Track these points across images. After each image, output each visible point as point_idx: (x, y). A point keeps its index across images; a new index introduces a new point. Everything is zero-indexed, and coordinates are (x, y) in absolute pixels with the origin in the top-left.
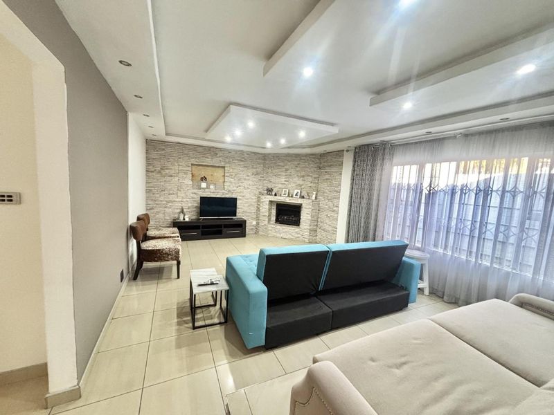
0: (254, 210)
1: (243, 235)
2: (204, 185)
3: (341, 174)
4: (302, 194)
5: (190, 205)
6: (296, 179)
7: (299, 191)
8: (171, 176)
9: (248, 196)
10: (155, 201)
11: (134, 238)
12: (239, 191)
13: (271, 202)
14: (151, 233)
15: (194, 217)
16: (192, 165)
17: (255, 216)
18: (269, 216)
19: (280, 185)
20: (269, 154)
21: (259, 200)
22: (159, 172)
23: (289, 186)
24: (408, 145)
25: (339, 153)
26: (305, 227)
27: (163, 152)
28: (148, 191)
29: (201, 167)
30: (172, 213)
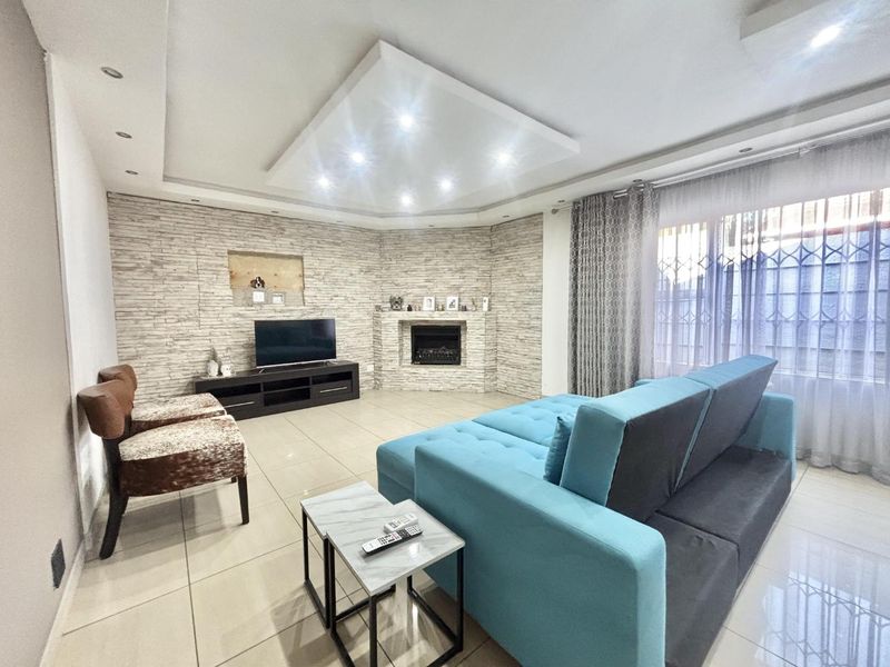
0: (367, 342)
1: (353, 393)
2: (258, 296)
3: (540, 257)
4: (463, 304)
5: (230, 341)
6: (447, 277)
7: (456, 299)
8: (181, 278)
9: (355, 315)
10: (143, 337)
11: (94, 431)
12: (336, 305)
13: (402, 323)
14: (142, 412)
15: (242, 368)
16: (230, 253)
17: (370, 355)
18: (401, 351)
19: (417, 291)
20: (390, 231)
21: (376, 322)
22: (150, 270)
23: (436, 290)
24: (688, 185)
25: (534, 219)
26: (476, 365)
27: (157, 224)
28: (122, 314)
29: (250, 258)
30: (187, 361)
